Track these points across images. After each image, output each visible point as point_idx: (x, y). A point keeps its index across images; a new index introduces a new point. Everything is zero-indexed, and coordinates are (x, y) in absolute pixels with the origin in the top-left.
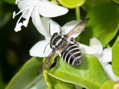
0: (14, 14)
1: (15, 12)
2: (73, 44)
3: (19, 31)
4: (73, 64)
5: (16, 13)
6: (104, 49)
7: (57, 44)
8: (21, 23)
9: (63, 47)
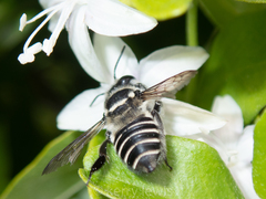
0: (24, 21)
1: (24, 16)
2: (149, 119)
3: (28, 64)
4: (134, 166)
5: (28, 19)
6: (245, 126)
7: (112, 109)
8: (39, 44)
9: (123, 120)
